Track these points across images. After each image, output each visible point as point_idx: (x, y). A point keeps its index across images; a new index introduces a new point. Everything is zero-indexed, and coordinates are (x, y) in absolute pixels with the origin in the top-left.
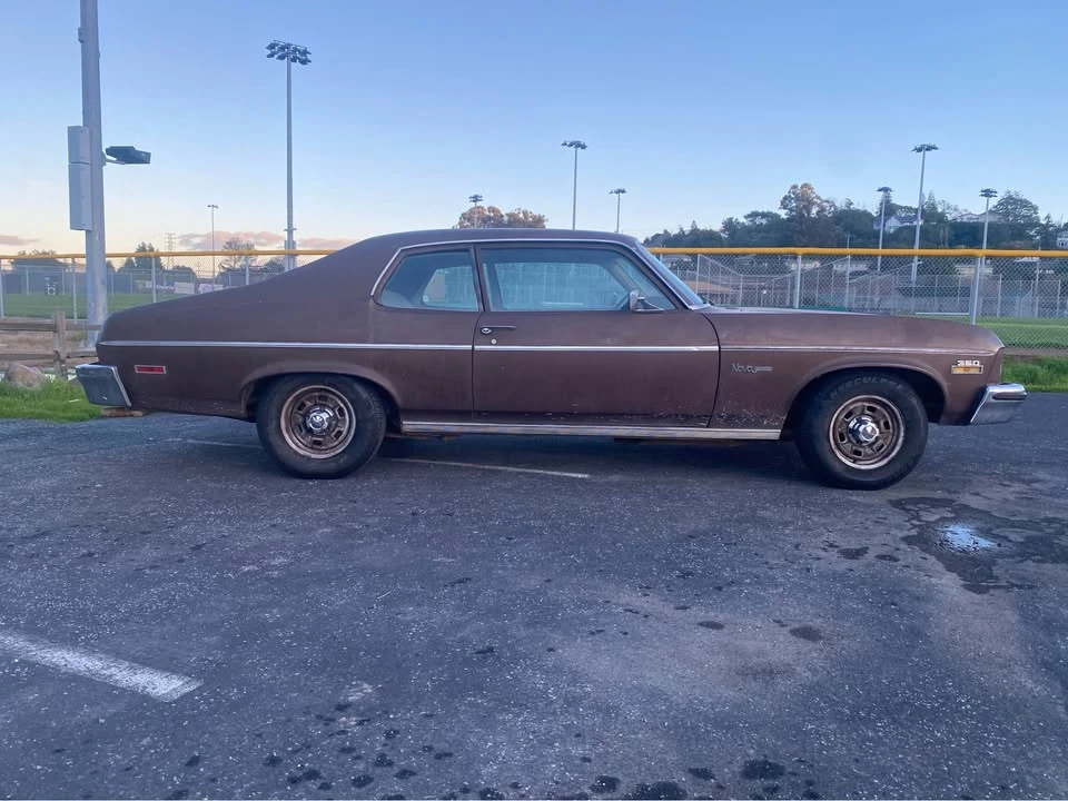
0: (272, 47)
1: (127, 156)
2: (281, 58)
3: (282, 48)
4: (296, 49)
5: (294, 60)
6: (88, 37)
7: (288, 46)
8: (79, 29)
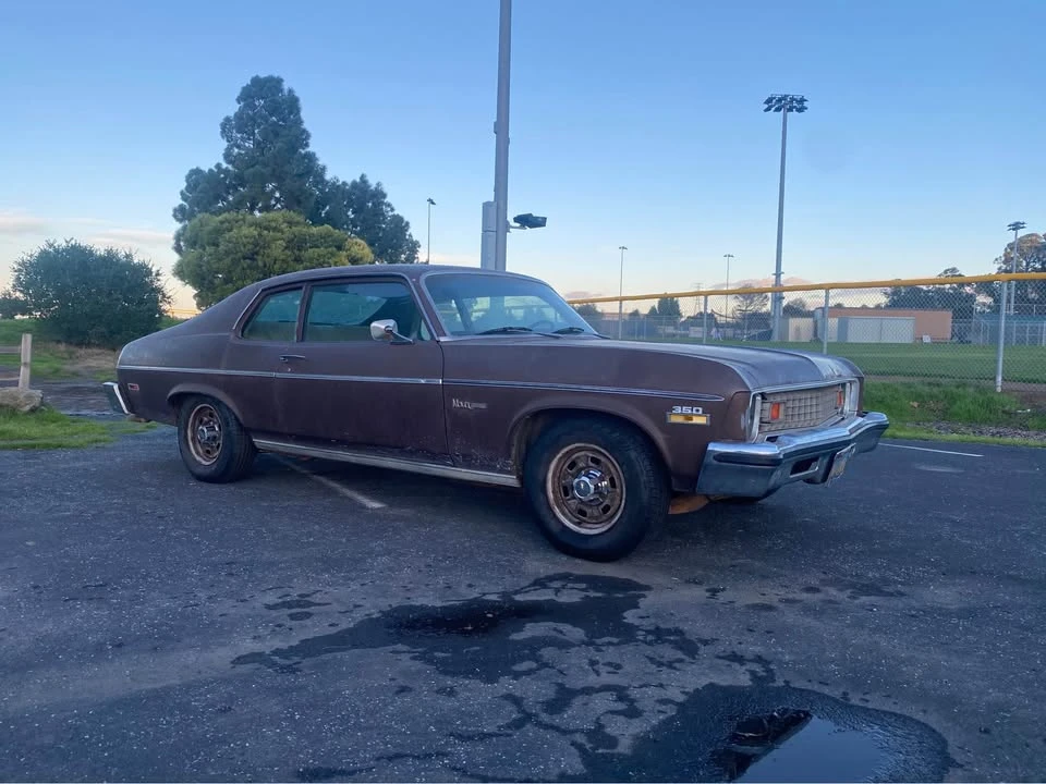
0: (769, 101)
1: (527, 221)
2: (778, 110)
3: (780, 100)
4: (793, 99)
5: (790, 110)
6: (501, 128)
7: (784, 98)
8: (495, 124)
